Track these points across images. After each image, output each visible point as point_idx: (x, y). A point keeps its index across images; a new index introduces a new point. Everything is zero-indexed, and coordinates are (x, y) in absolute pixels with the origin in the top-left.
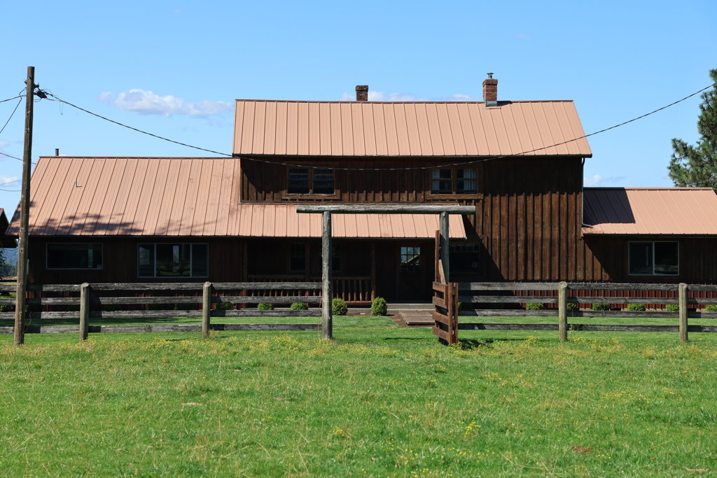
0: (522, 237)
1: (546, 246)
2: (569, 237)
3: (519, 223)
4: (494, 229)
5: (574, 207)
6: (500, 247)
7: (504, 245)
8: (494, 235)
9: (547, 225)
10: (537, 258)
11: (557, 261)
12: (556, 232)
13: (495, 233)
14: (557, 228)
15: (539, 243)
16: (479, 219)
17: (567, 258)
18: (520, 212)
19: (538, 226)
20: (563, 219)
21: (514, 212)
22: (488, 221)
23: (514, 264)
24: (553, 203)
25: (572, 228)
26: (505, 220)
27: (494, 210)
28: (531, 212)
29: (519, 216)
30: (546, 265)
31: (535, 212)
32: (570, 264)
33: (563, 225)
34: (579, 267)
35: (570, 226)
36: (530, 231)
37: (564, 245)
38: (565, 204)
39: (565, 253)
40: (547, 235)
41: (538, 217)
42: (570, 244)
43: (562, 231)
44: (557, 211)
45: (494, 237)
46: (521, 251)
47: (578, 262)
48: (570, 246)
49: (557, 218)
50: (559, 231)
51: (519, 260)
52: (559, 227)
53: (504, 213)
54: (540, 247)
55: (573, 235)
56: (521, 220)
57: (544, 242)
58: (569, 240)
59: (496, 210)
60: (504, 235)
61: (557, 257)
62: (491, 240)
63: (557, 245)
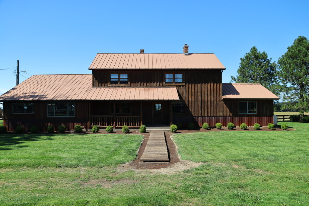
0: (200, 100)
1: (209, 103)
2: (217, 100)
3: (199, 94)
4: (189, 97)
5: (219, 88)
6: (192, 103)
7: (193, 103)
8: (189, 99)
9: (209, 95)
10: (206, 108)
11: (213, 109)
12: (212, 98)
13: (190, 98)
14: (213, 96)
15: (206, 102)
16: (183, 93)
17: (217, 107)
18: (199, 90)
19: (206, 95)
20: (215, 93)
21: (197, 90)
22: (187, 94)
23: (197, 110)
24: (211, 87)
25: (218, 96)
26: (194, 94)
27: (189, 90)
28: (203, 90)
29: (199, 92)
30: (209, 110)
31: (205, 90)
32: (218, 110)
33: (215, 95)
34: (221, 111)
35: (217, 96)
36: (203, 98)
37: (215, 103)
38: (216, 87)
39: (216, 106)
40: (209, 99)
41: (206, 92)
42: (218, 102)
43: (215, 98)
44: (213, 90)
45: (189, 100)
46: (200, 105)
47: (221, 109)
48: (218, 103)
49: (213, 92)
50: (214, 97)
51: (199, 109)
52: (214, 96)
53: (193, 91)
54: (206, 104)
55: (219, 99)
56: (199, 93)
57: (208, 102)
58: (217, 101)
59: (190, 89)
60: (193, 99)
61: (213, 108)
62: (188, 101)
63: (213, 103)
